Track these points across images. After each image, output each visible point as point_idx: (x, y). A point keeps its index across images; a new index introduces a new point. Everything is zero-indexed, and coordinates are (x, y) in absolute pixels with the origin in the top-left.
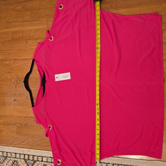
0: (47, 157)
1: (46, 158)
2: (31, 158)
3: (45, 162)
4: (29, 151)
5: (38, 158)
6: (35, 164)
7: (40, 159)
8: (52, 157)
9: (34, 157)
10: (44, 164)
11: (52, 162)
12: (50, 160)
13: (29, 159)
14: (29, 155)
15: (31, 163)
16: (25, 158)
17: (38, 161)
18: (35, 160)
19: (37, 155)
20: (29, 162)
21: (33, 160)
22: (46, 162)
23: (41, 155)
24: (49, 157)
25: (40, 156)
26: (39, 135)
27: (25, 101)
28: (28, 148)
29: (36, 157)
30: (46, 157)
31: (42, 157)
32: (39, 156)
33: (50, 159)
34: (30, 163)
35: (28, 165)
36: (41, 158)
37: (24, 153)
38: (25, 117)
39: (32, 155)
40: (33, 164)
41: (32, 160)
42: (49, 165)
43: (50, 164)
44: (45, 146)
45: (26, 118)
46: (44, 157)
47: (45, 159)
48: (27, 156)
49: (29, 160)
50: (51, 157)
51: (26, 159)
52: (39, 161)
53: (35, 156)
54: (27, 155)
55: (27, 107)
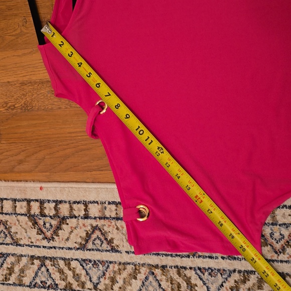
0: (102, 203)
1: (100, 206)
2: (50, 209)
3: (95, 218)
4: (41, 188)
5: (71, 209)
6: (64, 226)
7: (79, 210)
8: (120, 201)
9: (60, 206)
10: (92, 225)
11: (118, 219)
12: (111, 211)
13: (43, 215)
14: (42, 203)
15: (51, 225)
16: (32, 212)
17: (71, 217)
18: (62, 215)
19: (67, 200)
20: (45, 224)
21: (56, 216)
22: (100, 218)
23: (82, 199)
24: (109, 203)
25: (79, 203)
26: (73, 135)
27: (18, 31)
28: (40, 181)
29: (67, 205)
30: (97, 202)
31: (86, 204)
32: (75, 202)
33: (113, 207)
34: (48, 225)
35: (42, 232)
36: (82, 207)
37: (28, 197)
38: (23, 84)
39: (54, 201)
40: (59, 228)
41: (54, 216)
42: (109, 226)
43: (113, 223)
44: (95, 170)
45: (25, 87)
46: (91, 202)
47: (94, 210)
48: (38, 204)
49: (45, 216)
50: (114, 203)
51: (34, 216)
52: (76, 217)
53: (61, 202)
54: (37, 200)
55: (26, 51)
